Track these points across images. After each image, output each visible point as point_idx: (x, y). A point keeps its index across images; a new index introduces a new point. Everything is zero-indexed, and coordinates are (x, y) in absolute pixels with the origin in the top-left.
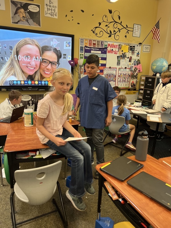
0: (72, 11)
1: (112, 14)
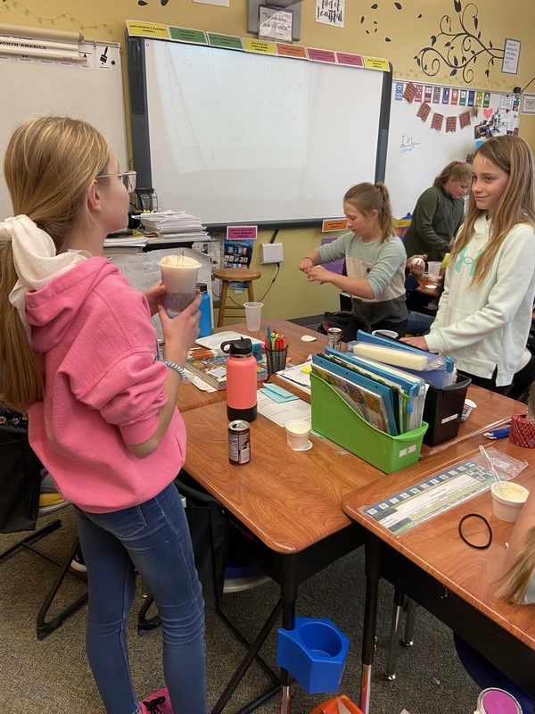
0: (375, 7)
1: (461, 12)
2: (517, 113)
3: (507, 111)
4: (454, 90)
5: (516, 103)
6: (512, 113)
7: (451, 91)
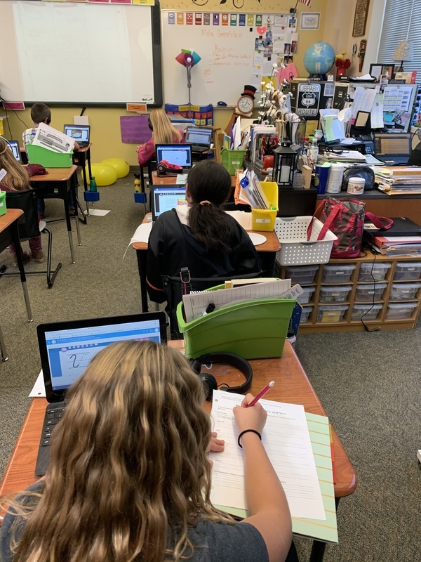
2: (294, 30)
3: (283, 28)
4: (223, 15)
5: (292, 22)
6: (288, 30)
7: (221, 16)
